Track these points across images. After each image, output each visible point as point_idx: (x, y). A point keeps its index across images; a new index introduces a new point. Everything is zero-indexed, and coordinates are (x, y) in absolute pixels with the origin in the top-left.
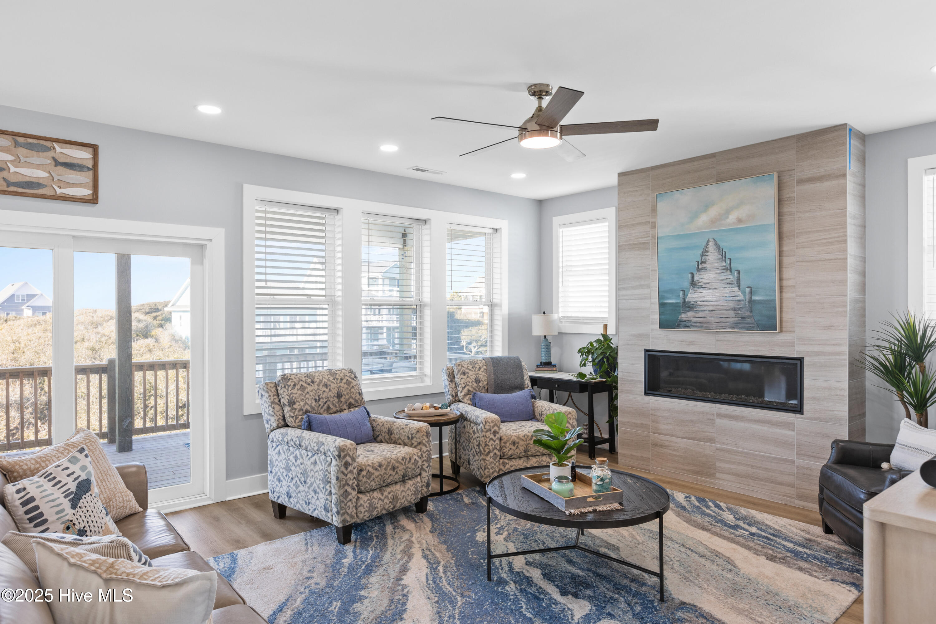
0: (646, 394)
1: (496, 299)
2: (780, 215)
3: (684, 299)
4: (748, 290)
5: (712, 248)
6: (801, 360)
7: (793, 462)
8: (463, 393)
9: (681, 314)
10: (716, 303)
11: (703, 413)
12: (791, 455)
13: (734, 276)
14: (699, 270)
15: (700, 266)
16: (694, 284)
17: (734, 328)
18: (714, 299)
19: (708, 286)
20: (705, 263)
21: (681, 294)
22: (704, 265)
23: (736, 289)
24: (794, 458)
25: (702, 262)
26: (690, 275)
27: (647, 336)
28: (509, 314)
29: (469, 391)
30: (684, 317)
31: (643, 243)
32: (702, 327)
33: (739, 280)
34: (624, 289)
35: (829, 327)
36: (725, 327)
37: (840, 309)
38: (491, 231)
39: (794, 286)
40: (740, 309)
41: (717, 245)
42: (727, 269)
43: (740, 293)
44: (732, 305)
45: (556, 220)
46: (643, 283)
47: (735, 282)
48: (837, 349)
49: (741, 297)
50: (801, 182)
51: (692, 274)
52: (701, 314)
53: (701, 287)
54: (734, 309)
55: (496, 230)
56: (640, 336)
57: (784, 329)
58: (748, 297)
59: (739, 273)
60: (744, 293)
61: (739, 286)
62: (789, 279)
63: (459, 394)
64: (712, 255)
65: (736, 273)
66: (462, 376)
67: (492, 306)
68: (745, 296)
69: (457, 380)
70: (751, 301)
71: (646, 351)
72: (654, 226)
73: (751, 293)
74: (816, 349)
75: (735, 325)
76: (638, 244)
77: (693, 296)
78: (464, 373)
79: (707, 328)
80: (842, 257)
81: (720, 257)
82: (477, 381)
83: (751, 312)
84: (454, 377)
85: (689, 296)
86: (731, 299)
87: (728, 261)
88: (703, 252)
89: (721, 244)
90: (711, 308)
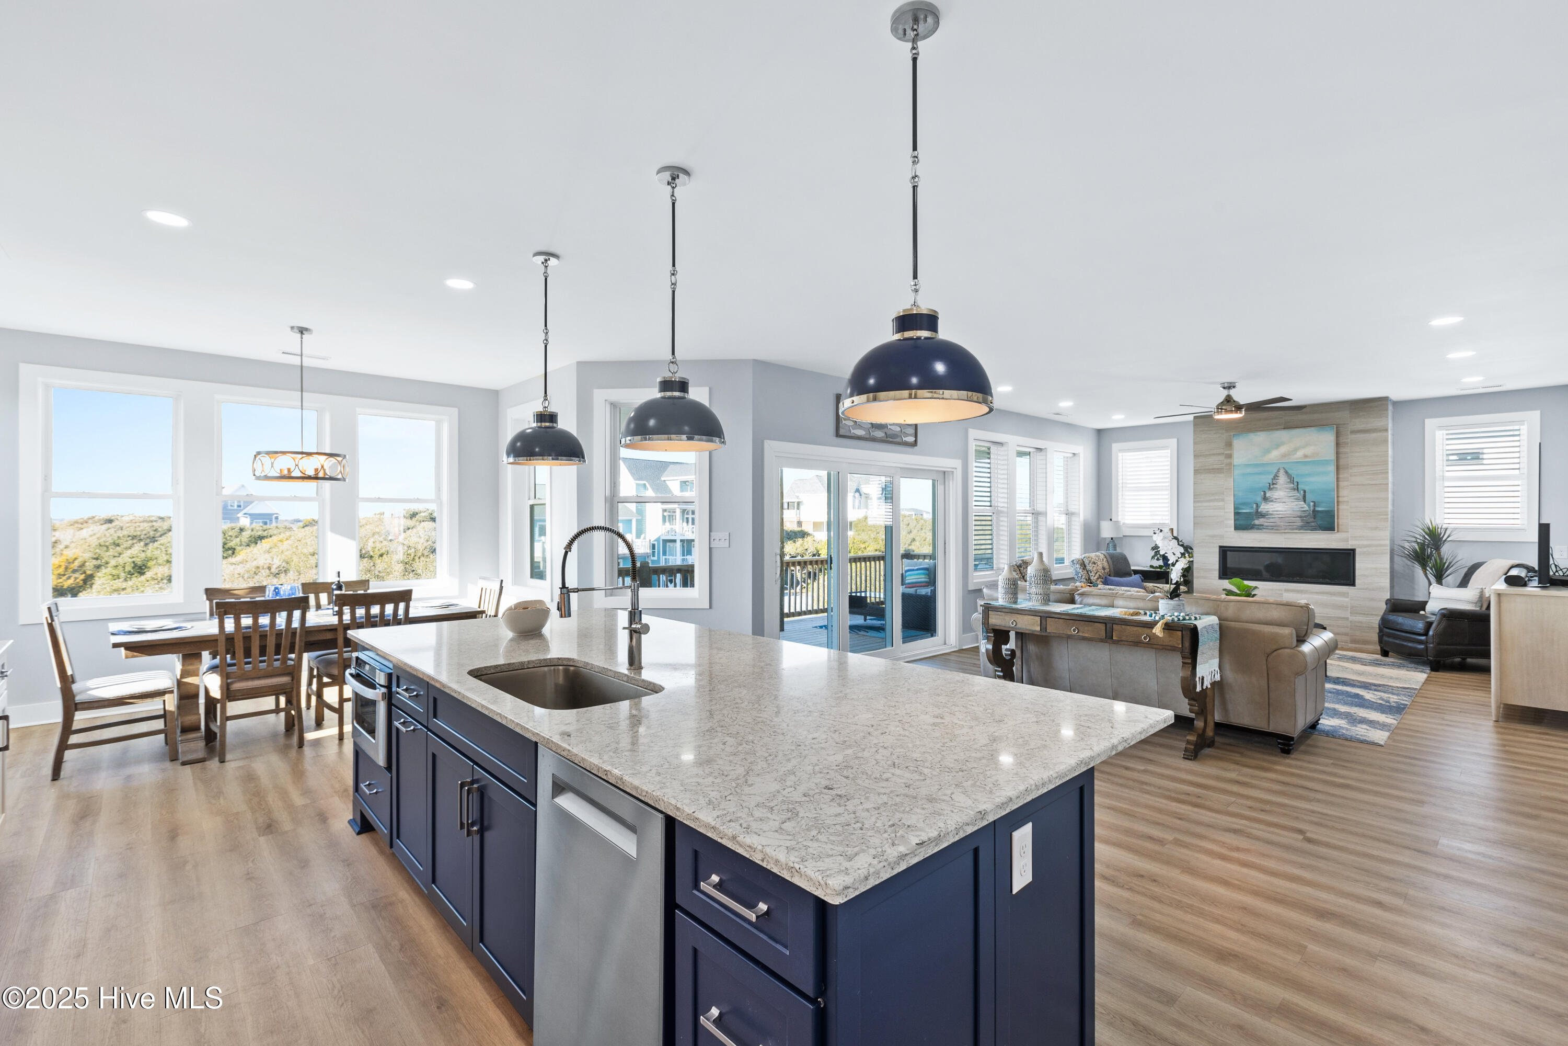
0: (1220, 578)
1: (1072, 509)
2: (1337, 453)
3: (1257, 510)
4: (1312, 504)
5: (1282, 473)
6: (1353, 550)
7: (1347, 619)
8: (1096, 577)
9: (1254, 520)
10: (1285, 512)
11: (1272, 590)
12: (1347, 614)
13: (1300, 494)
14: (1270, 489)
15: (1271, 487)
16: (1265, 499)
17: (1300, 529)
18: (1283, 509)
19: (1278, 500)
20: (1276, 484)
21: (1255, 506)
22: (1275, 486)
23: (1303, 503)
24: (1349, 615)
25: (1273, 484)
26: (1262, 493)
27: (1222, 537)
28: (1084, 520)
29: (1100, 575)
30: (1257, 522)
31: (1218, 469)
32: (1272, 529)
33: (1304, 497)
34: (1199, 502)
35: (1376, 528)
36: (1293, 529)
37: (1385, 517)
38: (1071, 455)
39: (1348, 502)
40: (1305, 517)
41: (1286, 472)
42: (1295, 489)
43: (1305, 506)
44: (1299, 514)
45: (1115, 446)
46: (1217, 497)
47: (1301, 498)
48: (1382, 542)
49: (1306, 508)
50: (1353, 432)
51: (1265, 492)
52: (1272, 520)
53: (1272, 501)
54: (1301, 517)
55: (1074, 454)
56: (1213, 536)
57: (1340, 530)
58: (1312, 508)
59: (1305, 492)
60: (1309, 506)
61: (1305, 501)
62: (1344, 497)
63: (1092, 578)
64: (1282, 479)
65: (1302, 492)
66: (1093, 565)
67: (1069, 514)
68: (1309, 507)
69: (1088, 568)
70: (1314, 511)
71: (1220, 547)
72: (1230, 456)
73: (1314, 506)
74: (1365, 543)
75: (1301, 528)
76: (1212, 469)
77: (1264, 508)
78: (1094, 563)
79: (1277, 530)
80: (1384, 483)
81: (1289, 480)
82: (1104, 569)
83: (1314, 519)
84: (1085, 566)
85: (1262, 507)
86: (1298, 509)
87: (1296, 484)
88: (1274, 477)
89: (1290, 472)
90: (1280, 516)
